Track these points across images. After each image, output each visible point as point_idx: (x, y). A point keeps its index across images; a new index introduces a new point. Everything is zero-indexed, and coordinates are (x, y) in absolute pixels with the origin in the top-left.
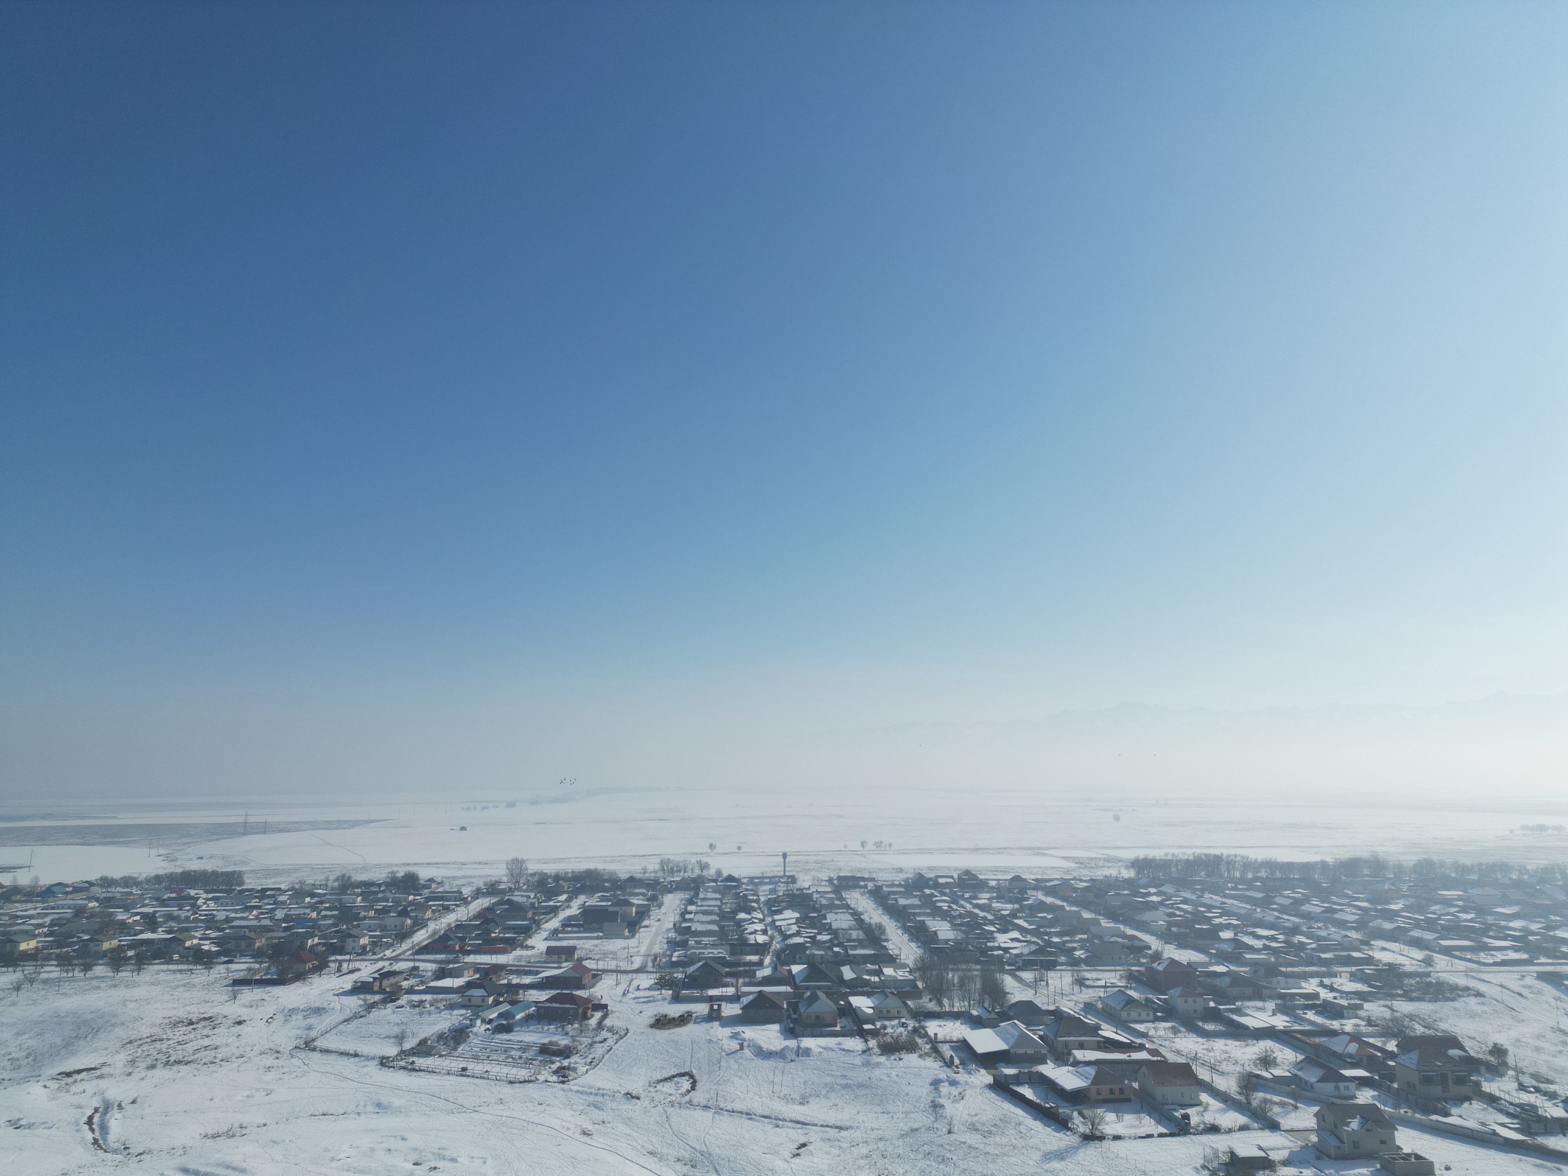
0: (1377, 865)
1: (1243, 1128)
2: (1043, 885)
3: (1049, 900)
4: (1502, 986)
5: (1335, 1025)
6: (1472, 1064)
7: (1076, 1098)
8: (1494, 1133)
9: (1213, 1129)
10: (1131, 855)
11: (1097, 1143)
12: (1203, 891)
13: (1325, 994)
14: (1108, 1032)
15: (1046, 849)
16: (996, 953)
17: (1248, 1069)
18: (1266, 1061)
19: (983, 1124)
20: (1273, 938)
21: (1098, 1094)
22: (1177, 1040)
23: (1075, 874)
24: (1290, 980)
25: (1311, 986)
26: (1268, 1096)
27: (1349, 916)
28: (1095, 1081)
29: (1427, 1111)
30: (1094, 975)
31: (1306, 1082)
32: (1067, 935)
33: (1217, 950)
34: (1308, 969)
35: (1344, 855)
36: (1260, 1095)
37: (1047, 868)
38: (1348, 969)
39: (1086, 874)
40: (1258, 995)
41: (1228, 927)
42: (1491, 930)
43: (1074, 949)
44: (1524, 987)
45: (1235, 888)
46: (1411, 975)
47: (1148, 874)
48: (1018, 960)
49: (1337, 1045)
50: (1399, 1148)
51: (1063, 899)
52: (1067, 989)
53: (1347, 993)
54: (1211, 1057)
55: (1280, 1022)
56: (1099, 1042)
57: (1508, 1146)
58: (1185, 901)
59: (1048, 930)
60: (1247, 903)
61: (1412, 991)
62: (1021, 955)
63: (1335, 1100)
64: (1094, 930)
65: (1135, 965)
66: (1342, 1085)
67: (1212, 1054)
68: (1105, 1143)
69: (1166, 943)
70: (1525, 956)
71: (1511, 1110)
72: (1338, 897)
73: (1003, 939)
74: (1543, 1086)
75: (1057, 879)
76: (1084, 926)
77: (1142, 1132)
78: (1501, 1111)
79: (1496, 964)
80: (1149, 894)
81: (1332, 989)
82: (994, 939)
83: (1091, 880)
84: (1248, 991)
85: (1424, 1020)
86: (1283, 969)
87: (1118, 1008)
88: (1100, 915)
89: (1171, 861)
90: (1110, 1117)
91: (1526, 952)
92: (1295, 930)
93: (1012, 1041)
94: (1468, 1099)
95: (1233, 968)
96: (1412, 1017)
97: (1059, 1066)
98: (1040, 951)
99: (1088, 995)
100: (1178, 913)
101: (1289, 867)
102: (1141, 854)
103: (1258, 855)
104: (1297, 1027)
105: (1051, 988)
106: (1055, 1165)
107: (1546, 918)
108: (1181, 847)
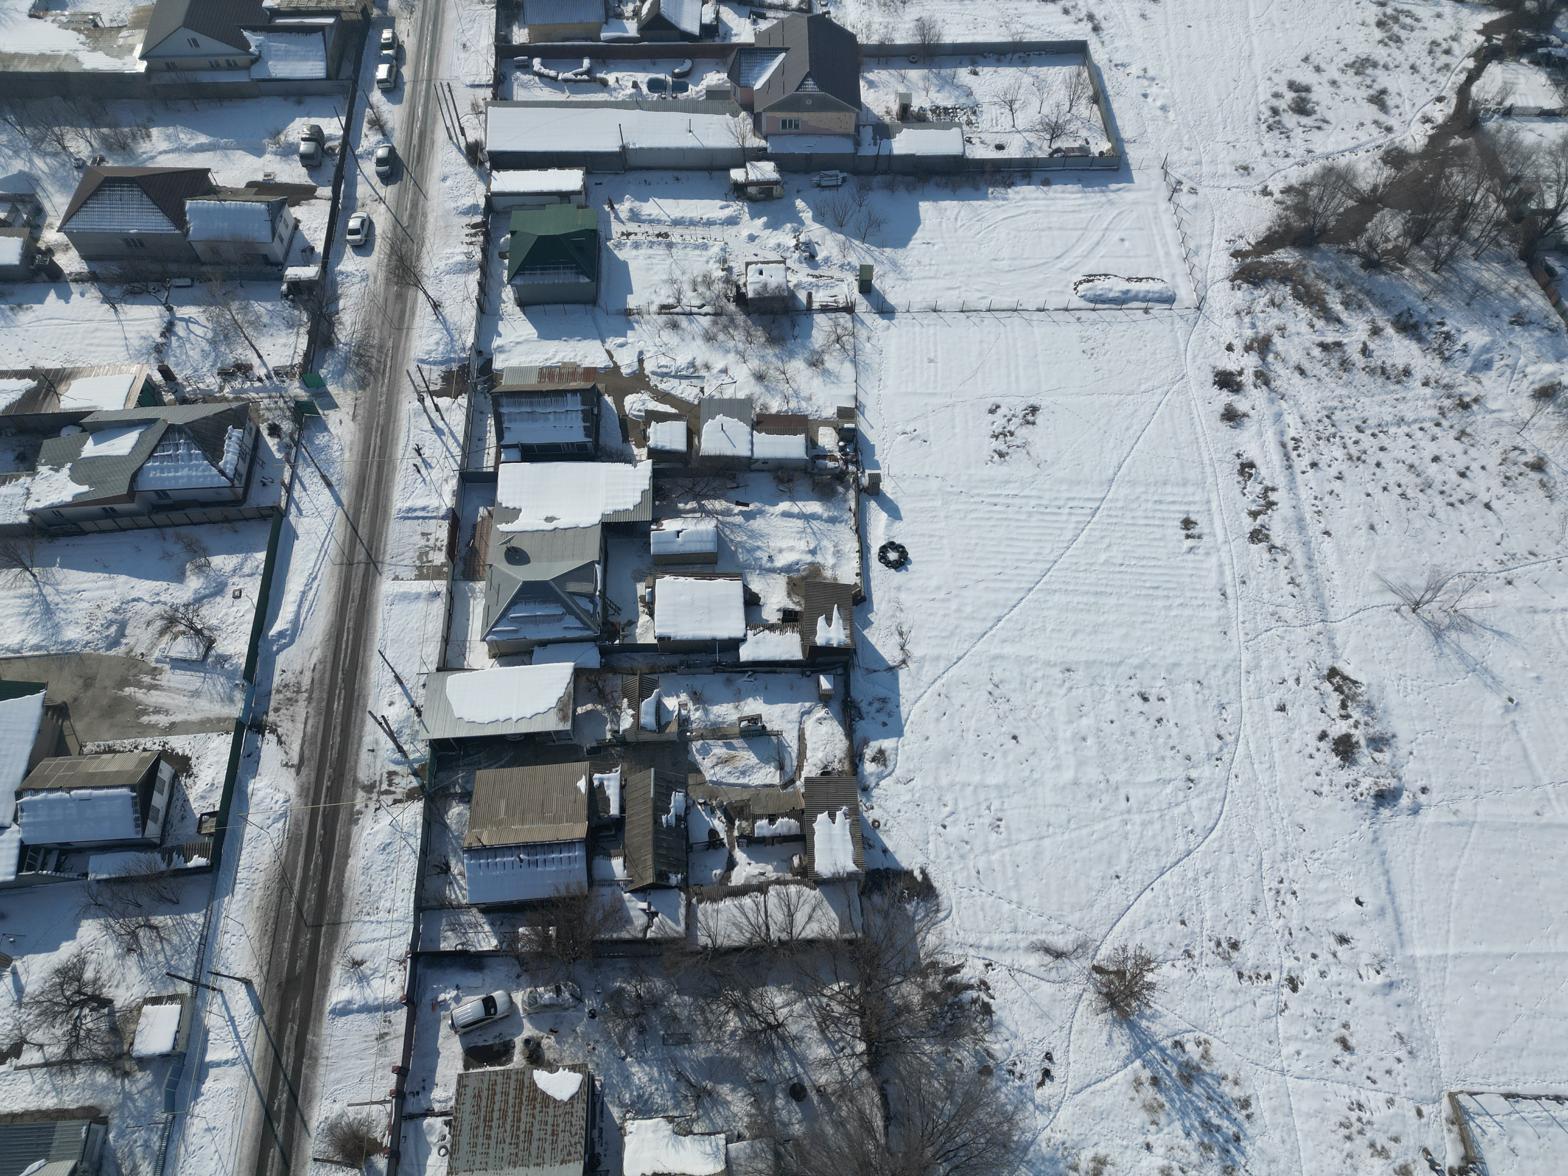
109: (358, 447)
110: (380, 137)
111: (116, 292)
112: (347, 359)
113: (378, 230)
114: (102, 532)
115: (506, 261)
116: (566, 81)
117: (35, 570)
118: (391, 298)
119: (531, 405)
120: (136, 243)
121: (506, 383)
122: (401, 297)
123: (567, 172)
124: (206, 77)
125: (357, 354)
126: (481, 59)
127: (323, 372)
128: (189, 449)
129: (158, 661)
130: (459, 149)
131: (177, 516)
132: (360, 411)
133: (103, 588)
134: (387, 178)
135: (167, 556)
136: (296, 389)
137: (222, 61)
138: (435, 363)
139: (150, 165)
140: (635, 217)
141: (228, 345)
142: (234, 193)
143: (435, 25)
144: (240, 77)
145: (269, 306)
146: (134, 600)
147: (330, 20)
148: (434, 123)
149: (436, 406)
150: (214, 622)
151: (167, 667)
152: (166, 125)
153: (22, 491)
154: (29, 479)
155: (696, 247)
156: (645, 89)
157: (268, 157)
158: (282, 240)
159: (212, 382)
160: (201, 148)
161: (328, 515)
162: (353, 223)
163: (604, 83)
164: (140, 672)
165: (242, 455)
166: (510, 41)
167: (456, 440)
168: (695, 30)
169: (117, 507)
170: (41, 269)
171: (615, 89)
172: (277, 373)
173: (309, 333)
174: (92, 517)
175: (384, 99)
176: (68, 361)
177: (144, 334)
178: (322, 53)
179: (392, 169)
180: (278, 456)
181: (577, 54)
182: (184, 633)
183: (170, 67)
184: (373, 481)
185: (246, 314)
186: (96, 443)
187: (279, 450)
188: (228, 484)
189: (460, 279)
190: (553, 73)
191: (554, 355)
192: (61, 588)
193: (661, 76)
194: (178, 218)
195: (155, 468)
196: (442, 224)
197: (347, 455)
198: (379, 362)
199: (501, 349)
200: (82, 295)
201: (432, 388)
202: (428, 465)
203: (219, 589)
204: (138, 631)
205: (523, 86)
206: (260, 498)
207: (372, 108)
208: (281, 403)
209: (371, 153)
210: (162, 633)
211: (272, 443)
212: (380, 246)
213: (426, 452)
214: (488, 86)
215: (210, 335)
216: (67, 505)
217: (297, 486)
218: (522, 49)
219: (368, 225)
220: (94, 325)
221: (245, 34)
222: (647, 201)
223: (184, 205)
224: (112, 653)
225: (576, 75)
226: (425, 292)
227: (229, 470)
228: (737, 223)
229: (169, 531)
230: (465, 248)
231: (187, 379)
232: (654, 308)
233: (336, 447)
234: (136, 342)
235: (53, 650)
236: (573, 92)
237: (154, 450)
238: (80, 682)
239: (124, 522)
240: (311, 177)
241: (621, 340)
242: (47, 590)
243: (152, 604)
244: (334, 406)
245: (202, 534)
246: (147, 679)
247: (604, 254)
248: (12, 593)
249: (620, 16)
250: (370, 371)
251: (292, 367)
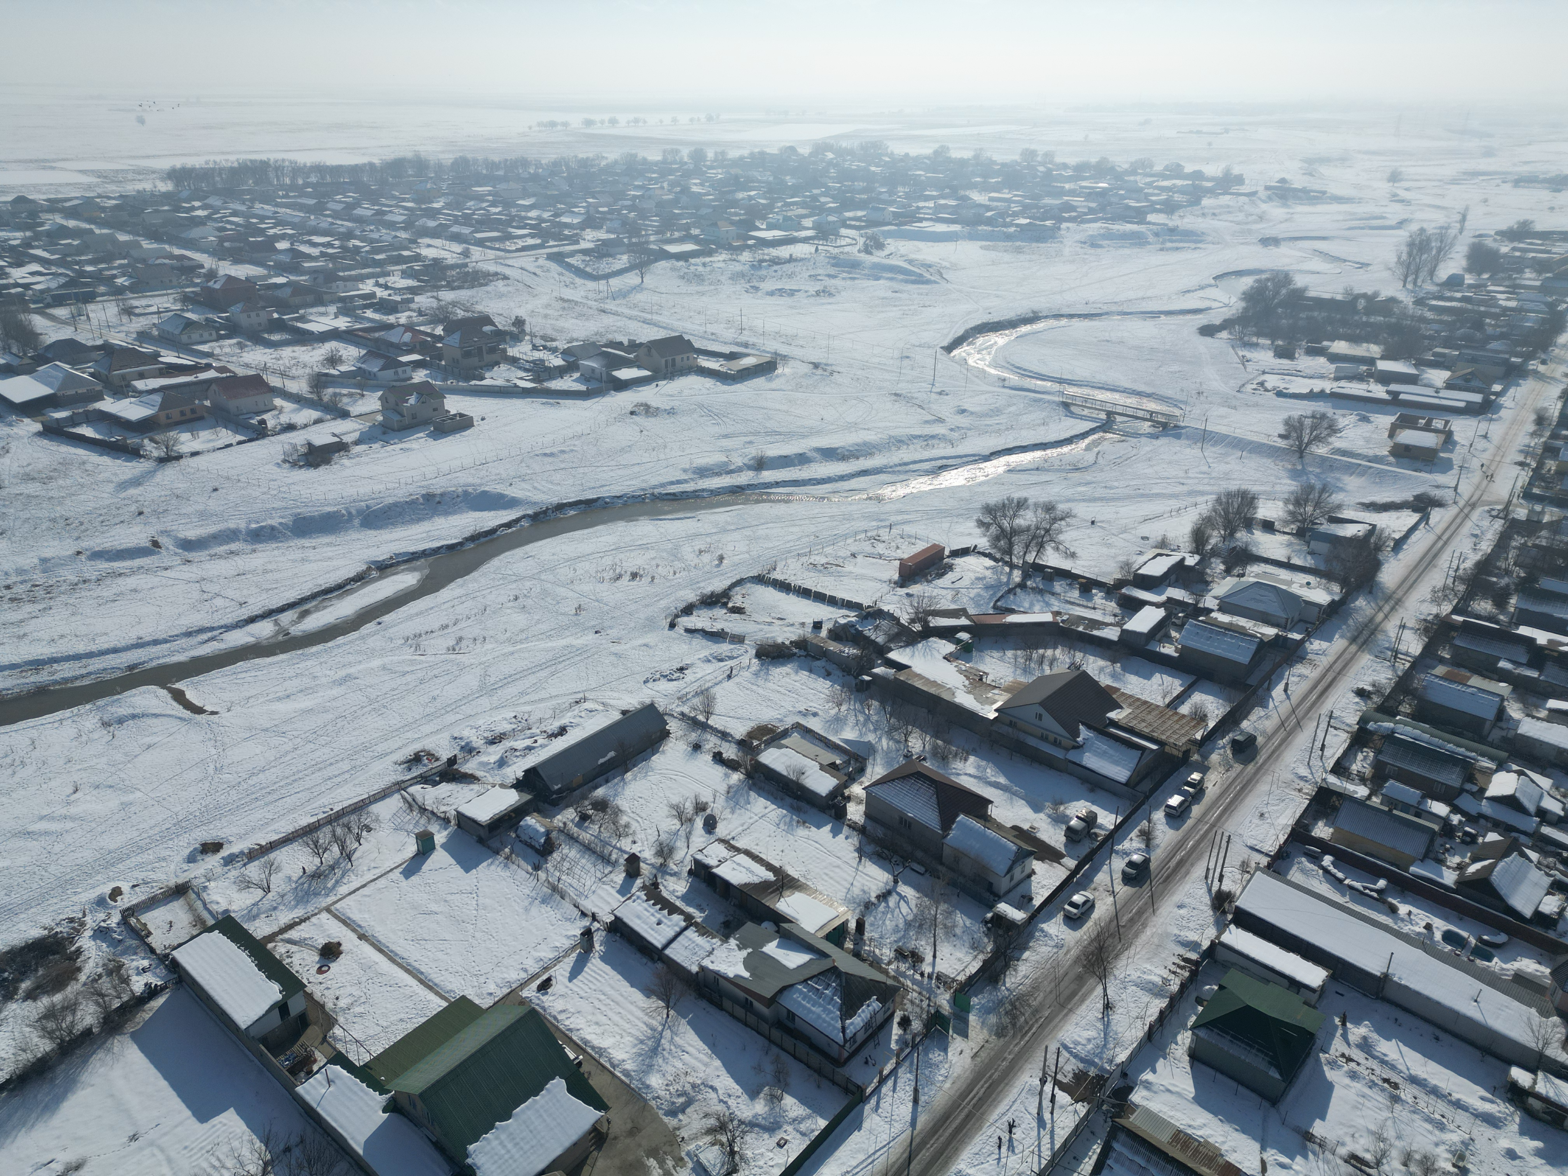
0: (420, 165)
1: (317, 422)
2: (60, 205)
3: (72, 223)
4: (522, 269)
5: (391, 319)
6: (501, 335)
7: (145, 426)
8: (516, 386)
9: (290, 427)
10: (165, 164)
11: (175, 464)
12: (252, 201)
13: (381, 293)
14: (169, 357)
15: (54, 161)
16: (13, 291)
17: (316, 370)
18: (333, 360)
19: (40, 472)
20: (329, 245)
21: (168, 417)
22: (244, 354)
23: (100, 191)
24: (348, 284)
25: (368, 287)
26: (338, 390)
27: (398, 217)
28: (162, 407)
29: (467, 379)
30: (144, 302)
31: (370, 372)
32: (102, 263)
33: (275, 262)
34: (363, 271)
35: (390, 155)
36: (330, 391)
37: (60, 185)
38: (399, 267)
39: (113, 189)
40: (320, 301)
41: (283, 237)
42: (514, 220)
43: (115, 276)
44: (538, 267)
45: (286, 196)
46: (453, 267)
47: (189, 185)
48: (45, 296)
49: (393, 337)
50: (448, 412)
51: (90, 221)
52: (114, 320)
53: (400, 289)
54: (280, 365)
55: (342, 323)
56: (160, 369)
57: (526, 393)
58: (235, 214)
59: (77, 258)
60: (300, 211)
61: (454, 281)
62: (48, 290)
63: (394, 384)
64: (134, 253)
65: (188, 286)
66: (400, 370)
67: (281, 362)
68: (183, 462)
69: (220, 259)
70: (539, 241)
71: (527, 366)
72: (386, 199)
73: (19, 274)
74: (548, 344)
75: (77, 198)
76: (124, 250)
77: (220, 443)
78: (520, 368)
79: (518, 250)
80: (194, 209)
81: (386, 287)
82: (7, 275)
83: (121, 196)
84: (310, 298)
85: (463, 305)
86: (341, 274)
87: (177, 332)
88: (139, 235)
89: (213, 170)
90: (185, 437)
91: (539, 238)
92: (349, 235)
93: (57, 384)
94: (497, 363)
95: (292, 278)
96: (454, 304)
97: (119, 400)
98: (71, 283)
99: (138, 324)
100: (228, 226)
101: (337, 170)
102: (178, 163)
103: (306, 159)
104: (358, 326)
105: (94, 322)
106: (132, 491)
107: (555, 206)
108: (223, 153)
109: (961, 1085)
110: (1143, 846)
111: (869, 848)
112: (1001, 1003)
113: (1095, 915)
114: (732, 1015)
115: (1200, 1009)
116: (1351, 888)
117: (672, 1012)
118: (1071, 975)
119: (1148, 1160)
120: (906, 823)
121: (1134, 1121)
122: (1080, 980)
123: (1309, 965)
124: (1032, 742)
125: (1012, 1004)
126: (1272, 831)
127: (974, 1000)
128: (834, 995)
129: (688, 1154)
130: (1210, 890)
131: (788, 1041)
132: (983, 1054)
133: (700, 1061)
134: (1127, 879)
135: (758, 1069)
136: (944, 1000)
137: (1052, 737)
138: (1076, 1056)
139: (953, 778)
140: (1365, 1046)
141: (918, 933)
142: (999, 827)
143: (1243, 788)
144: (1058, 753)
145: (968, 922)
146: (712, 1087)
147: (1154, 747)
148: (1199, 858)
149: (1053, 1096)
150: (749, 1154)
151: (690, 1165)
152: (983, 758)
153: (709, 948)
154: (719, 943)
155: (1429, 1120)
156: (1438, 936)
157: (1042, 815)
158: (1012, 879)
159: (886, 953)
160: (996, 785)
161: (898, 1127)
162: (1077, 898)
163: (1393, 910)
164: (671, 1153)
165: (867, 1025)
166: (1311, 831)
167: (1052, 1143)
168: (1528, 912)
169: (756, 1004)
170: (834, 806)
171: (1403, 920)
172: (938, 978)
173: (985, 962)
174: (735, 1000)
175: (1164, 820)
176: (804, 876)
177: (866, 888)
178: (1133, 765)
179: (1138, 874)
180: (893, 1046)
181: (1377, 872)
182: (722, 1145)
183: (1012, 724)
184: (954, 1126)
185: (946, 918)
186: (778, 946)
187: (897, 1042)
188: (841, 1043)
189: (1145, 998)
190: (1340, 875)
191: (1200, 1127)
192: (677, 1039)
193: (1465, 934)
194: (947, 822)
195: (801, 992)
196: (1156, 940)
197: (947, 1085)
198: (1026, 1022)
199: (1148, 1085)
200: (847, 838)
201: (1059, 1077)
202: (1011, 1147)
203: (771, 1128)
204: (695, 1116)
205: (1303, 871)
206: (855, 1072)
207: (1149, 821)
208: (925, 1004)
209: (1127, 854)
210: (710, 1131)
211: (896, 1031)
212: (1089, 928)
213: (1018, 1134)
214: (1267, 855)
215: (910, 917)
216: (726, 978)
217: (890, 1083)
218: (1318, 842)
219: (1089, 907)
220: (839, 862)
221: (1081, 727)
222: (1388, 1039)
223: (958, 816)
224: (666, 1119)
225: (1365, 888)
226: (1105, 990)
227: (849, 1032)
228: (1497, 1127)
229: (775, 1050)
230: (1165, 974)
231: (871, 940)
232: (1343, 1151)
233: (943, 1071)
234: (856, 891)
235: (635, 1084)
236: (1353, 900)
237: (810, 978)
238: (629, 1126)
239: (751, 1019)
240: (1066, 846)
241: (1285, 1160)
242: (667, 1034)
243: (721, 1101)
244: (964, 1034)
245: (795, 1069)
246: (670, 1163)
247: (1310, 1062)
248: (646, 1018)
249: (1441, 862)
250: (1014, 1025)
251: (954, 980)
